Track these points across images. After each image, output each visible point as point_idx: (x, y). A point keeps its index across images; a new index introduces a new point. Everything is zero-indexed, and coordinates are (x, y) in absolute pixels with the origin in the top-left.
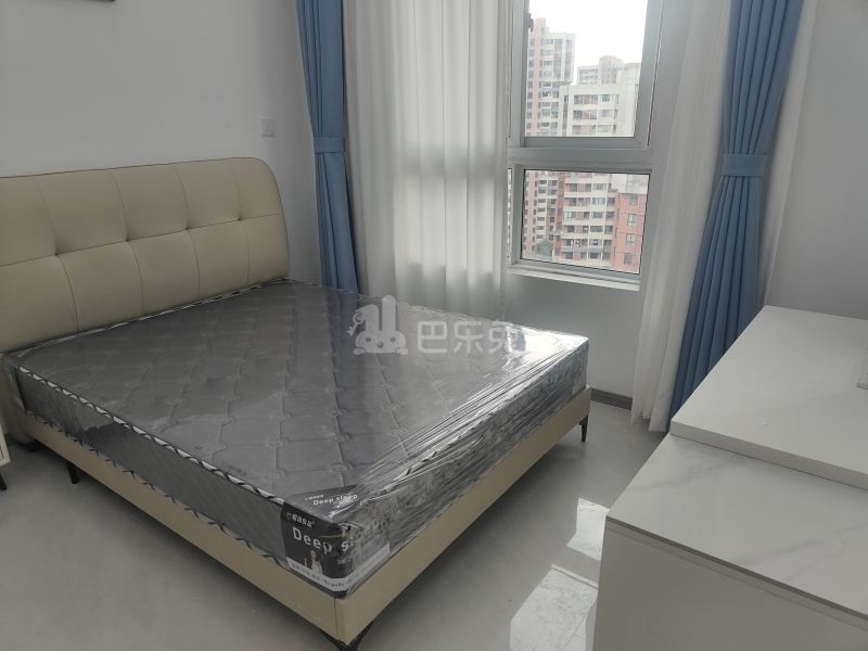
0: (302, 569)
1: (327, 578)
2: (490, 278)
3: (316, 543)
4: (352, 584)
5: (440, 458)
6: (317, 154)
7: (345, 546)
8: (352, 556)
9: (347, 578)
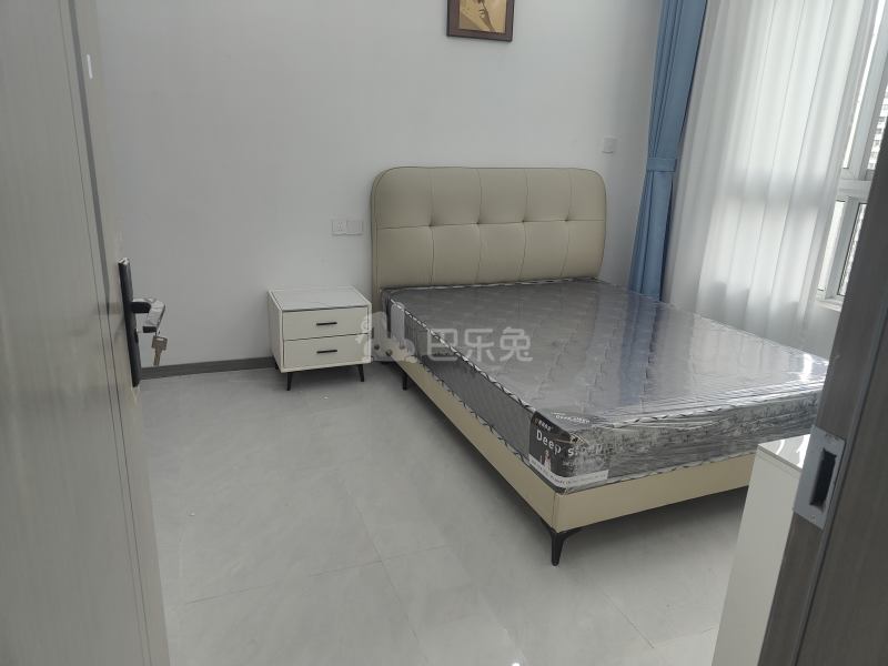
0: (537, 464)
1: (553, 475)
2: (796, 306)
3: (551, 444)
4: (571, 485)
5: (669, 421)
6: (648, 171)
7: (571, 453)
8: (575, 463)
9: (568, 479)
